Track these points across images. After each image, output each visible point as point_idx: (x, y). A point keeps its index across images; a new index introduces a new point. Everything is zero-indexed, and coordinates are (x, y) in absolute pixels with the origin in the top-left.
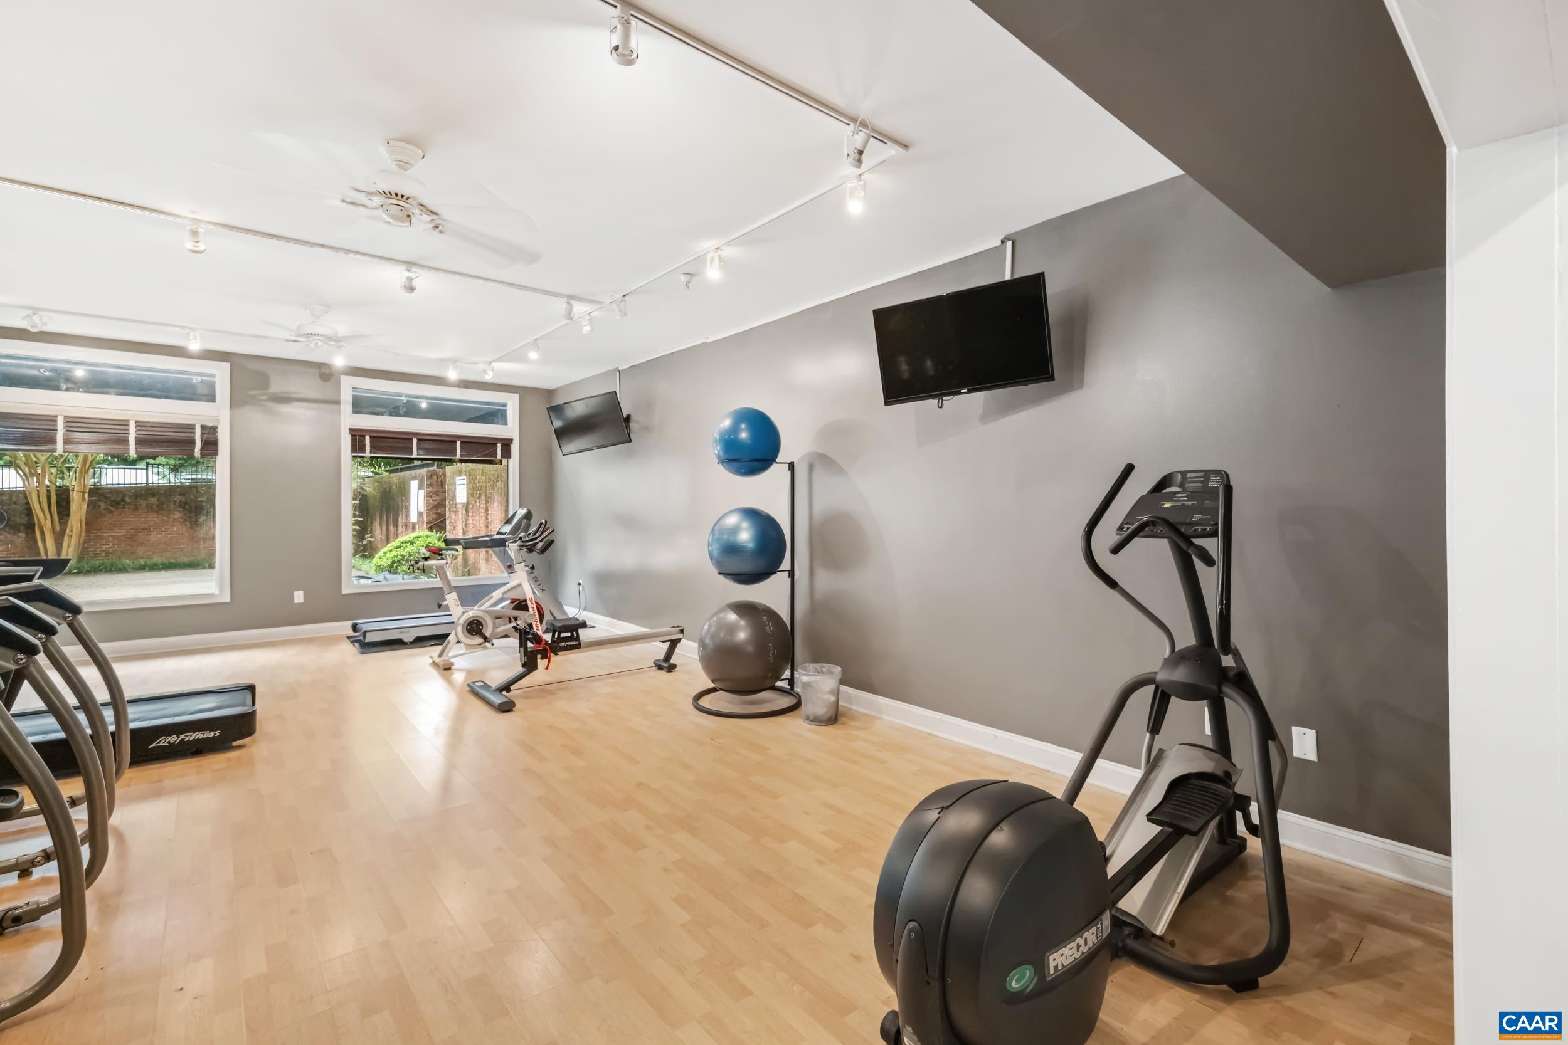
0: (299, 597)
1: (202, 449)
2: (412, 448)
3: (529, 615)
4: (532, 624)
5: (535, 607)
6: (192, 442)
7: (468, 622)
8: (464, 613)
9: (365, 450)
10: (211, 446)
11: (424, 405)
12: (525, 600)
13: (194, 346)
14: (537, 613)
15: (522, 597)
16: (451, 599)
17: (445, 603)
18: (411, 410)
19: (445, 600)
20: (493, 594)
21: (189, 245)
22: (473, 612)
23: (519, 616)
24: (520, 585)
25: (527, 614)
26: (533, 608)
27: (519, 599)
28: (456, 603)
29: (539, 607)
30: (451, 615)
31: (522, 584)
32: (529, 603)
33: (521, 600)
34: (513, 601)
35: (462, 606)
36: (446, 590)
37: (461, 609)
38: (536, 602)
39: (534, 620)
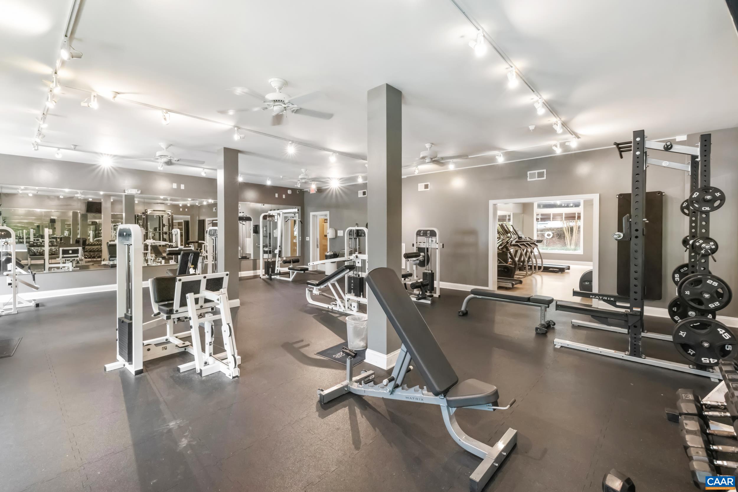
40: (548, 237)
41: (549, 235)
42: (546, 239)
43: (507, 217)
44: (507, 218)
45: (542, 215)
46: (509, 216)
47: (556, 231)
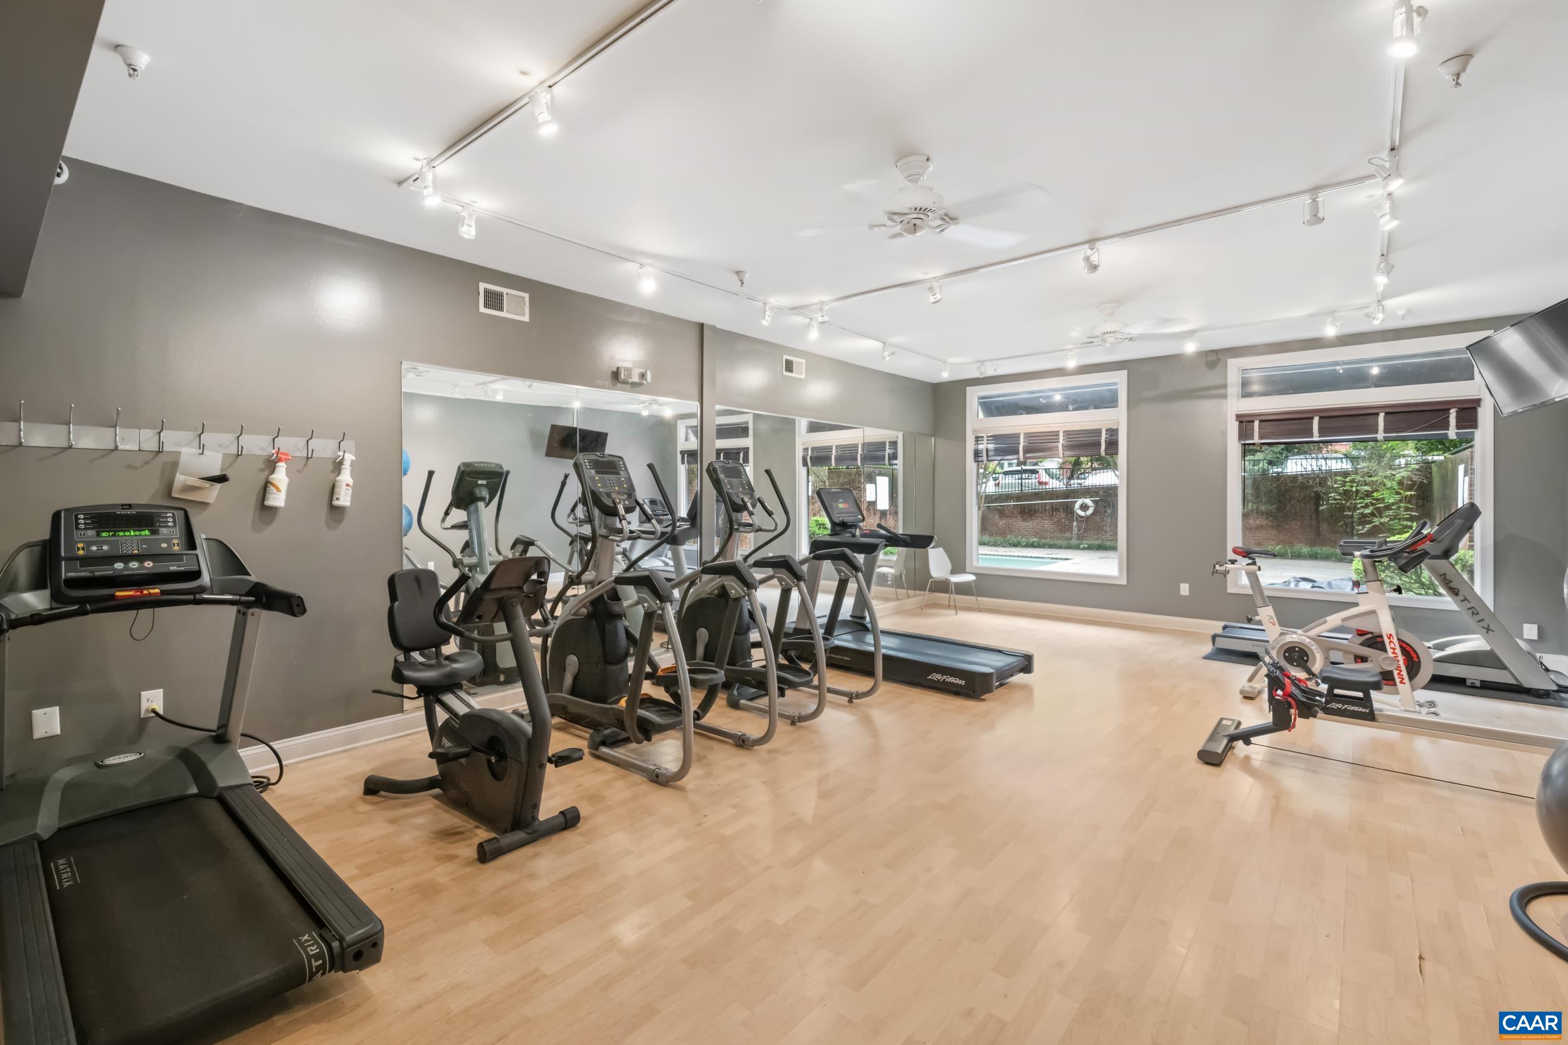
0: (1185, 589)
1: (1106, 450)
2: (1312, 429)
3: (1384, 659)
4: (1391, 672)
5: (1398, 647)
6: (1099, 444)
7: (1288, 646)
8: (1282, 634)
9: (1253, 436)
10: (1113, 445)
11: (1375, 371)
12: (1381, 636)
13: (1072, 364)
14: (1401, 658)
15: (1376, 631)
16: (1266, 613)
17: (1257, 618)
18: (1356, 379)
19: (1258, 615)
20: (1329, 618)
21: (932, 299)
22: (1296, 636)
23: (1370, 657)
24: (1373, 612)
25: (1382, 655)
26: (1394, 649)
27: (1372, 633)
28: (1271, 620)
29: (1404, 645)
30: (1264, 630)
31: (1378, 612)
32: (1387, 641)
33: (1375, 635)
34: (1361, 633)
35: (1281, 625)
36: (1259, 602)
37: (1278, 629)
38: (1399, 640)
39: (1396, 667)
40: (1082, 513)
41: (1084, 507)
42: (1077, 518)
43: (887, 447)
44: (888, 451)
45: (996, 438)
46: (894, 444)
47: (1102, 496)
